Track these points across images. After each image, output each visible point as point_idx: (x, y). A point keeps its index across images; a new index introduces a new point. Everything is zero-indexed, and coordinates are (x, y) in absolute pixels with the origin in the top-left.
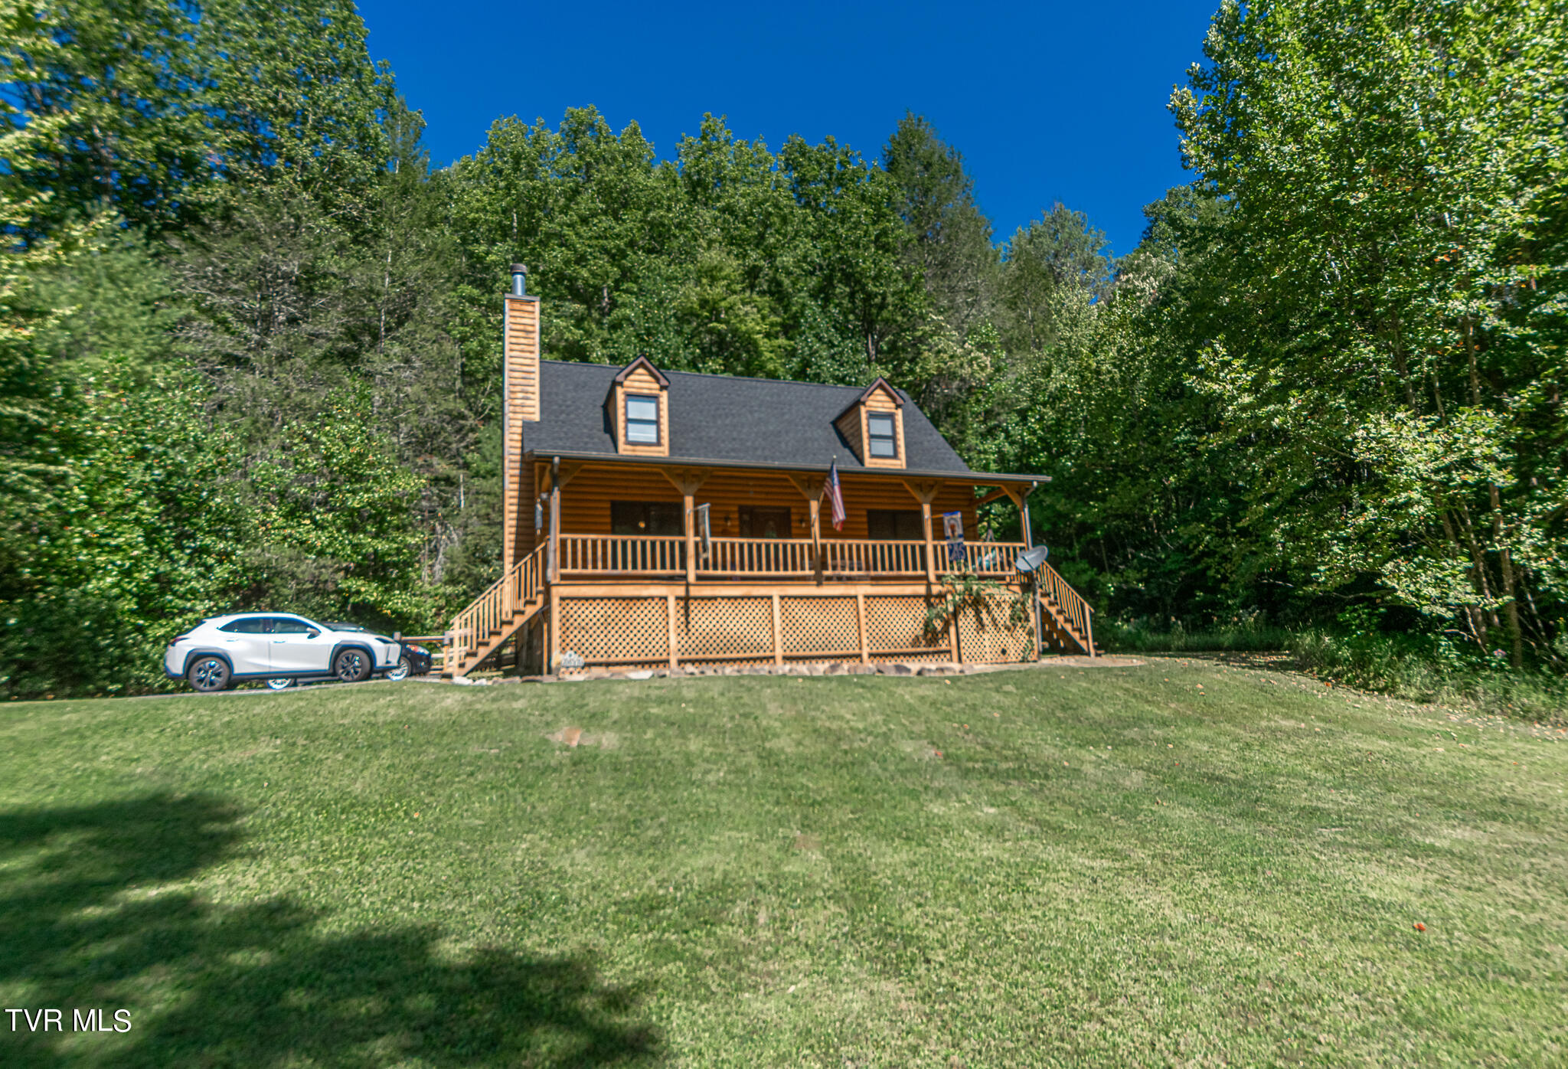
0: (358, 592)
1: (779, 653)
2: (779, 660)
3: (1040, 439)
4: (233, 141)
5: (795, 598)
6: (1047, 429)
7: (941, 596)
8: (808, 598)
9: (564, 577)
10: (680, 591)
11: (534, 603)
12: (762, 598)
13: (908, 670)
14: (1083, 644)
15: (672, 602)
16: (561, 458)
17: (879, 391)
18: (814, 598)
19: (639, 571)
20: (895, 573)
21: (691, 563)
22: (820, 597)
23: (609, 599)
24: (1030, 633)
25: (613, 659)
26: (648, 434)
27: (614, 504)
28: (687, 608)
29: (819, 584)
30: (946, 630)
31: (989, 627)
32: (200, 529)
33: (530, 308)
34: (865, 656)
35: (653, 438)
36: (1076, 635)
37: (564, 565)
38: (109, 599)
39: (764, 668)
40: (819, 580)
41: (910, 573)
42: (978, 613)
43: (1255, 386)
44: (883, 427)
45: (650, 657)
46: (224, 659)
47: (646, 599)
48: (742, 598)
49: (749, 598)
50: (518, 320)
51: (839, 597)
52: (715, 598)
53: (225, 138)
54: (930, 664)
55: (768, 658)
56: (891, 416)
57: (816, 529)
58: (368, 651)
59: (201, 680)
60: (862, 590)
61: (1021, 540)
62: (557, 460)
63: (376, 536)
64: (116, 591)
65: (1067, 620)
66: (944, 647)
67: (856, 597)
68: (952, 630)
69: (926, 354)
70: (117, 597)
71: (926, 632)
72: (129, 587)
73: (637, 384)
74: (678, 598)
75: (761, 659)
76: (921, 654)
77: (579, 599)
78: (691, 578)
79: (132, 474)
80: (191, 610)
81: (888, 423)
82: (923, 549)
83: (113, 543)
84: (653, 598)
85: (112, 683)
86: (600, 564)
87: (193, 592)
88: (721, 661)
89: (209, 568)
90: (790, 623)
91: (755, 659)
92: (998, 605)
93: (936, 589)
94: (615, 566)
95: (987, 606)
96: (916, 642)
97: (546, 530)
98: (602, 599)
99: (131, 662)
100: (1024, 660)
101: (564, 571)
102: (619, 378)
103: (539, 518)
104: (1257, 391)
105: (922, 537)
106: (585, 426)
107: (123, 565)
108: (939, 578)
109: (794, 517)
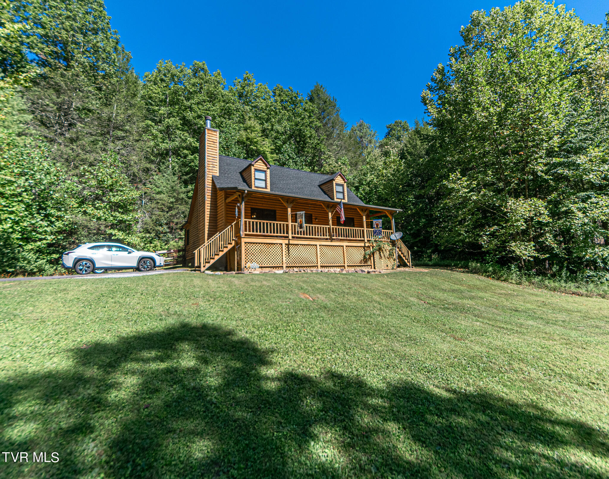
0: (115, 235)
1: (319, 265)
2: (319, 267)
3: (364, 196)
4: (51, 51)
5: (324, 246)
6: (366, 193)
7: (369, 247)
8: (328, 246)
9: (246, 235)
10: (287, 242)
11: (231, 244)
12: (313, 245)
13: (365, 272)
14: (408, 264)
15: (284, 245)
16: (248, 191)
17: (339, 177)
18: (330, 246)
19: (272, 234)
20: (355, 239)
21: (290, 232)
22: (332, 246)
23: (262, 243)
24: (394, 260)
25: (263, 265)
26: (262, 184)
27: (251, 208)
28: (288, 248)
29: (331, 241)
30: (370, 258)
31: (383, 258)
32: (49, 206)
33: (215, 134)
34: (346, 266)
35: (264, 186)
36: (406, 261)
37: (246, 231)
38: (9, 233)
39: (314, 269)
40: (332, 240)
41: (359, 239)
42: (380, 253)
43: (468, 186)
44: (340, 189)
45: (276, 265)
46: (92, 261)
47: (274, 244)
48: (307, 245)
49: (309, 245)
50: (211, 137)
51: (337, 246)
52: (298, 245)
53: (47, 49)
54: (366, 269)
55: (315, 266)
56: (343, 185)
57: (331, 222)
58: (152, 259)
59: (81, 270)
60: (345, 244)
61: (391, 230)
62: (246, 191)
63: (122, 213)
64: (11, 230)
65: (404, 256)
66: (369, 264)
67: (343, 246)
68: (372, 258)
69: (325, 165)
70: (12, 233)
71: (364, 259)
72: (17, 228)
73: (259, 166)
74: (286, 244)
75: (313, 266)
76: (362, 266)
77: (251, 243)
78: (290, 237)
79: (19, 182)
80: (44, 239)
81: (341, 187)
82: (363, 231)
83: (10, 210)
84: (277, 244)
85: (11, 268)
86: (259, 231)
87: (46, 232)
88: (307, 267)
89: (52, 222)
90: (322, 254)
91: (311, 267)
92: (386, 250)
93: (367, 245)
94: (264, 232)
95: (382, 251)
96: (361, 262)
97: (239, 217)
98: (259, 243)
99: (17, 259)
100: (393, 269)
101: (246, 233)
102: (253, 163)
103: (237, 213)
104: (469, 188)
105: (363, 227)
106: (236, 179)
107: (15, 219)
108: (368, 241)
109: (313, 217)
